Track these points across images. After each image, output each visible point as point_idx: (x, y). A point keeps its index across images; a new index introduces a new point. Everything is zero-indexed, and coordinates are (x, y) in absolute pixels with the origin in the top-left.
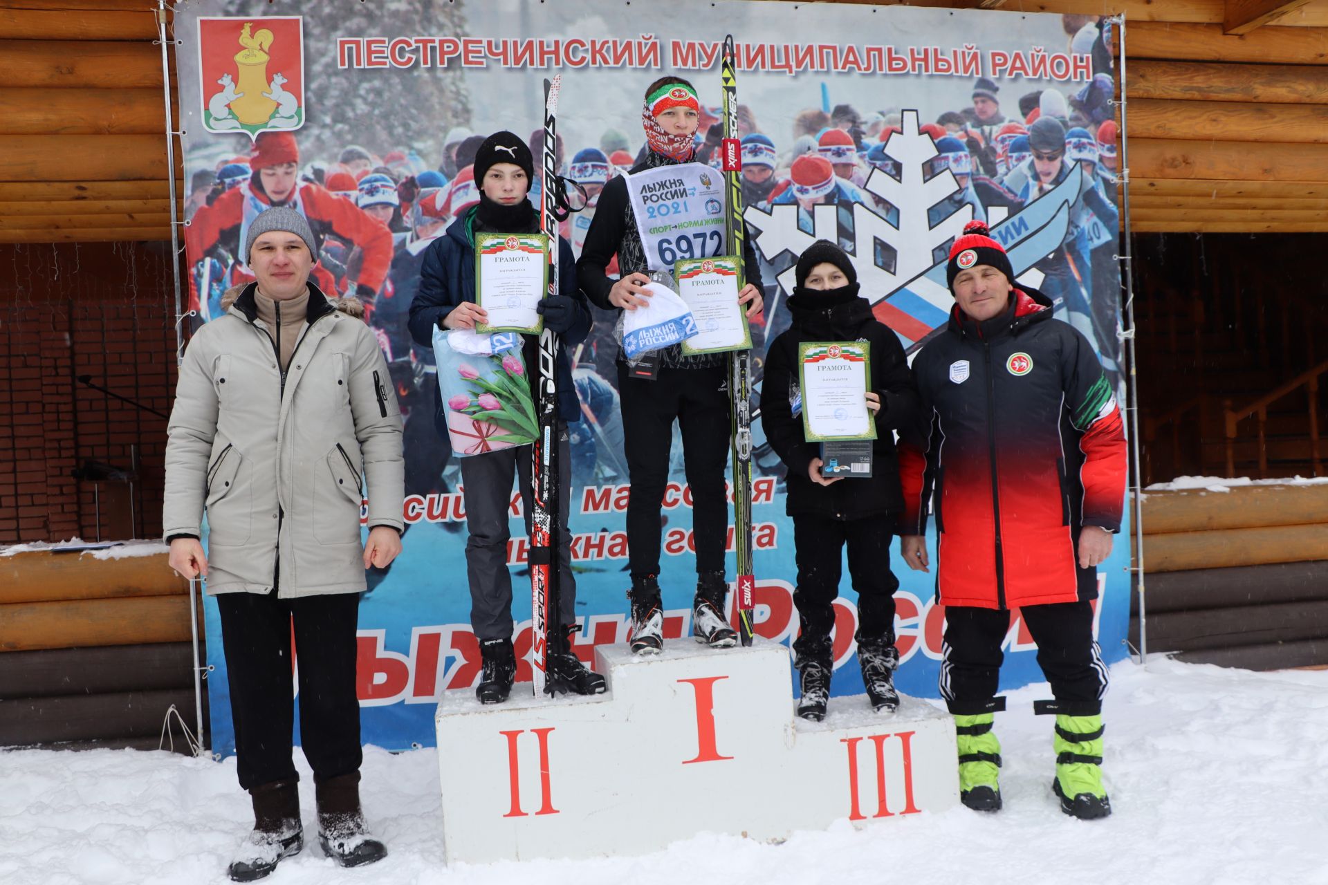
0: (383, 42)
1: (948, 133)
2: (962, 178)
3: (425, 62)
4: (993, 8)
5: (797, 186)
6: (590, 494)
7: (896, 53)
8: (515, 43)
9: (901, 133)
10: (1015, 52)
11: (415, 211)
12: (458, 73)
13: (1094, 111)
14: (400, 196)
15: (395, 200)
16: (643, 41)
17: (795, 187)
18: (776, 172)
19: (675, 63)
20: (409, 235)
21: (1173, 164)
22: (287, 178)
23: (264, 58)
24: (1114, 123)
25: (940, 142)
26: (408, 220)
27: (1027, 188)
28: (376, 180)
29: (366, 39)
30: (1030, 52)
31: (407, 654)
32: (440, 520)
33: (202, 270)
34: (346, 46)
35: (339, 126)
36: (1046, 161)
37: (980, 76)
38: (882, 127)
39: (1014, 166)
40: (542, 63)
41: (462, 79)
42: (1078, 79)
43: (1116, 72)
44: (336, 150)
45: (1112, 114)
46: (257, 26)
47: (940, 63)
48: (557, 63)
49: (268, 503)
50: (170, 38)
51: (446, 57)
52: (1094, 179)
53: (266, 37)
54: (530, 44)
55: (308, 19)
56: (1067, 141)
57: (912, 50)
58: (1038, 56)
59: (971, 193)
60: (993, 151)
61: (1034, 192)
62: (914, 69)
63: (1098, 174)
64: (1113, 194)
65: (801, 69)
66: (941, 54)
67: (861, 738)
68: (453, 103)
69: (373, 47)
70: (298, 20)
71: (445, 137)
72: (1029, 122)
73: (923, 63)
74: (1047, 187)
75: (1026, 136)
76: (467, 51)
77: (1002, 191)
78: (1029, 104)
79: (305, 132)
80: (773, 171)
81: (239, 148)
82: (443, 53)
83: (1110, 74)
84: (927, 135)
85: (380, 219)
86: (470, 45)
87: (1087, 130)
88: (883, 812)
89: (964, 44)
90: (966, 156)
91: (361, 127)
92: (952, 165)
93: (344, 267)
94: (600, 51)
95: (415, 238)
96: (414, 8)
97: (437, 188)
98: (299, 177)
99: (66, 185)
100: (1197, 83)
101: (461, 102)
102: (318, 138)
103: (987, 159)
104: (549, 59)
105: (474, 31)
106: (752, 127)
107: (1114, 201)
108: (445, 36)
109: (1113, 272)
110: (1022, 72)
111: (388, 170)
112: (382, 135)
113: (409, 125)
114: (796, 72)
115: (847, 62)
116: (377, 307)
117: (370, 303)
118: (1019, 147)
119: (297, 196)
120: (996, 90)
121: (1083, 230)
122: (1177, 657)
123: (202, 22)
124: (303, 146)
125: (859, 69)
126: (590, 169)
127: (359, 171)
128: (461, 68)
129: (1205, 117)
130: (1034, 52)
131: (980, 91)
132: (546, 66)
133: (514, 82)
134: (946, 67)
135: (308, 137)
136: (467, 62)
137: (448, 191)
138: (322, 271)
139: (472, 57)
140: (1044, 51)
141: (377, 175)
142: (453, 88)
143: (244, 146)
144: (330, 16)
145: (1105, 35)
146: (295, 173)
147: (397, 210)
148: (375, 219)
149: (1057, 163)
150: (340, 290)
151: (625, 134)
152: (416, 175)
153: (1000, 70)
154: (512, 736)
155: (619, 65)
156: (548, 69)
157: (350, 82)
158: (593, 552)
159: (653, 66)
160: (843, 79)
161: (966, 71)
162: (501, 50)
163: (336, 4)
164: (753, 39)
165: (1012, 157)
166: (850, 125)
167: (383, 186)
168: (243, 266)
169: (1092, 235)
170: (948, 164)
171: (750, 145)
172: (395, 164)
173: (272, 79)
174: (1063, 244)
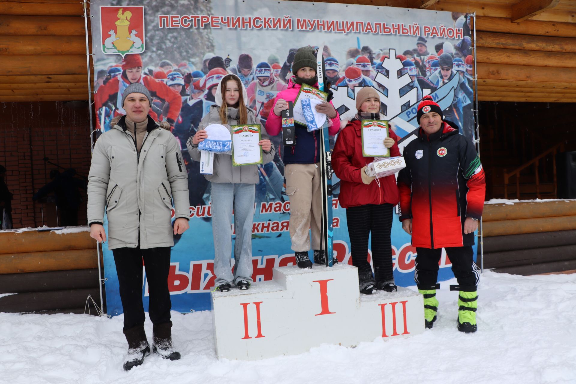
0: (178, 17)
1: (407, 58)
2: (413, 77)
3: (195, 26)
4: (424, 9)
5: (348, 79)
6: (264, 205)
7: (387, 26)
8: (233, 18)
9: (389, 58)
10: (433, 26)
11: (191, 87)
12: (209, 30)
13: (464, 51)
14: (185, 81)
15: (182, 82)
16: (285, 18)
17: (347, 79)
18: (339, 73)
19: (298, 28)
20: (188, 97)
21: (493, 73)
22: (137, 73)
23: (128, 23)
24: (471, 56)
25: (404, 62)
26: (188, 91)
27: (438, 81)
28: (175, 74)
29: (170, 16)
30: (439, 27)
31: (188, 273)
32: (202, 216)
33: (101, 112)
34: (162, 18)
35: (159, 52)
36: (445, 71)
37: (420, 36)
38: (381, 56)
39: (433, 73)
40: (244, 27)
41: (210, 33)
42: (458, 38)
43: (472, 36)
44: (158, 62)
45: (471, 52)
46: (125, 10)
47: (404, 30)
48: (250, 27)
49: (134, 209)
50: (88, 14)
51: (204, 23)
52: (464, 78)
53: (129, 14)
54: (239, 19)
55: (146, 7)
56: (454, 63)
57: (393, 25)
60: (425, 66)
61: (441, 83)
62: (394, 32)
63: (465, 77)
64: (471, 85)
65: (349, 31)
66: (405, 27)
67: (386, 304)
68: (207, 43)
69: (174, 19)
70: (142, 8)
71: (203, 57)
72: (439, 55)
73: (397, 30)
74: (446, 81)
75: (438, 60)
76: (213, 21)
77: (428, 82)
78: (439, 48)
79: (145, 54)
80: (338, 73)
81: (117, 61)
82: (203, 22)
83: (470, 36)
84: (399, 59)
85: (176, 91)
86: (214, 19)
87: (461, 59)
88: (395, 334)
89: (413, 23)
90: (414, 68)
91: (168, 52)
92: (409, 72)
93: (161, 110)
94: (267, 22)
95: (191, 98)
96: (191, 3)
97: (200, 78)
98: (142, 73)
99: (43, 77)
100: (502, 41)
101: (210, 42)
102: (150, 57)
103: (422, 69)
104: (247, 25)
105: (217, 13)
106: (330, 55)
107: (471, 87)
108: (204, 15)
109: (471, 116)
110: (436, 35)
111: (180, 70)
112: (177, 55)
113: (189, 52)
114: (347, 32)
115: (367, 29)
116: (175, 126)
118: (435, 65)
119: (141, 81)
120: (426, 41)
121: (460, 99)
122: (494, 270)
123: (102, 8)
124: (144, 60)
125: (372, 32)
126: (263, 71)
127: (167, 71)
128: (210, 28)
129: (505, 55)
130: (441, 27)
131: (420, 42)
132: (245, 28)
133: (232, 34)
134: (406, 32)
135: (146, 56)
136: (213, 26)
137: (205, 79)
138: (153, 112)
139: (215, 24)
140: (445, 27)
141: (175, 72)
142: (207, 36)
143: (119, 60)
144: (155, 6)
145: (468, 21)
146: (141, 71)
147: (183, 86)
148: (174, 91)
149: (450, 72)
150: (160, 119)
151: (278, 57)
152: (192, 72)
153: (427, 34)
154: (245, 306)
155: (275, 28)
156: (246, 29)
157: (164, 34)
158: (265, 229)
159: (289, 29)
160: (366, 36)
161: (414, 34)
162: (227, 21)
163: (158, 1)
164: (329, 19)
165: (432, 69)
166: (369, 54)
167: (178, 77)
168: (119, 110)
169: (463, 101)
170: (407, 71)
171: (329, 62)
172: (182, 68)
173: (131, 32)
174: (452, 104)
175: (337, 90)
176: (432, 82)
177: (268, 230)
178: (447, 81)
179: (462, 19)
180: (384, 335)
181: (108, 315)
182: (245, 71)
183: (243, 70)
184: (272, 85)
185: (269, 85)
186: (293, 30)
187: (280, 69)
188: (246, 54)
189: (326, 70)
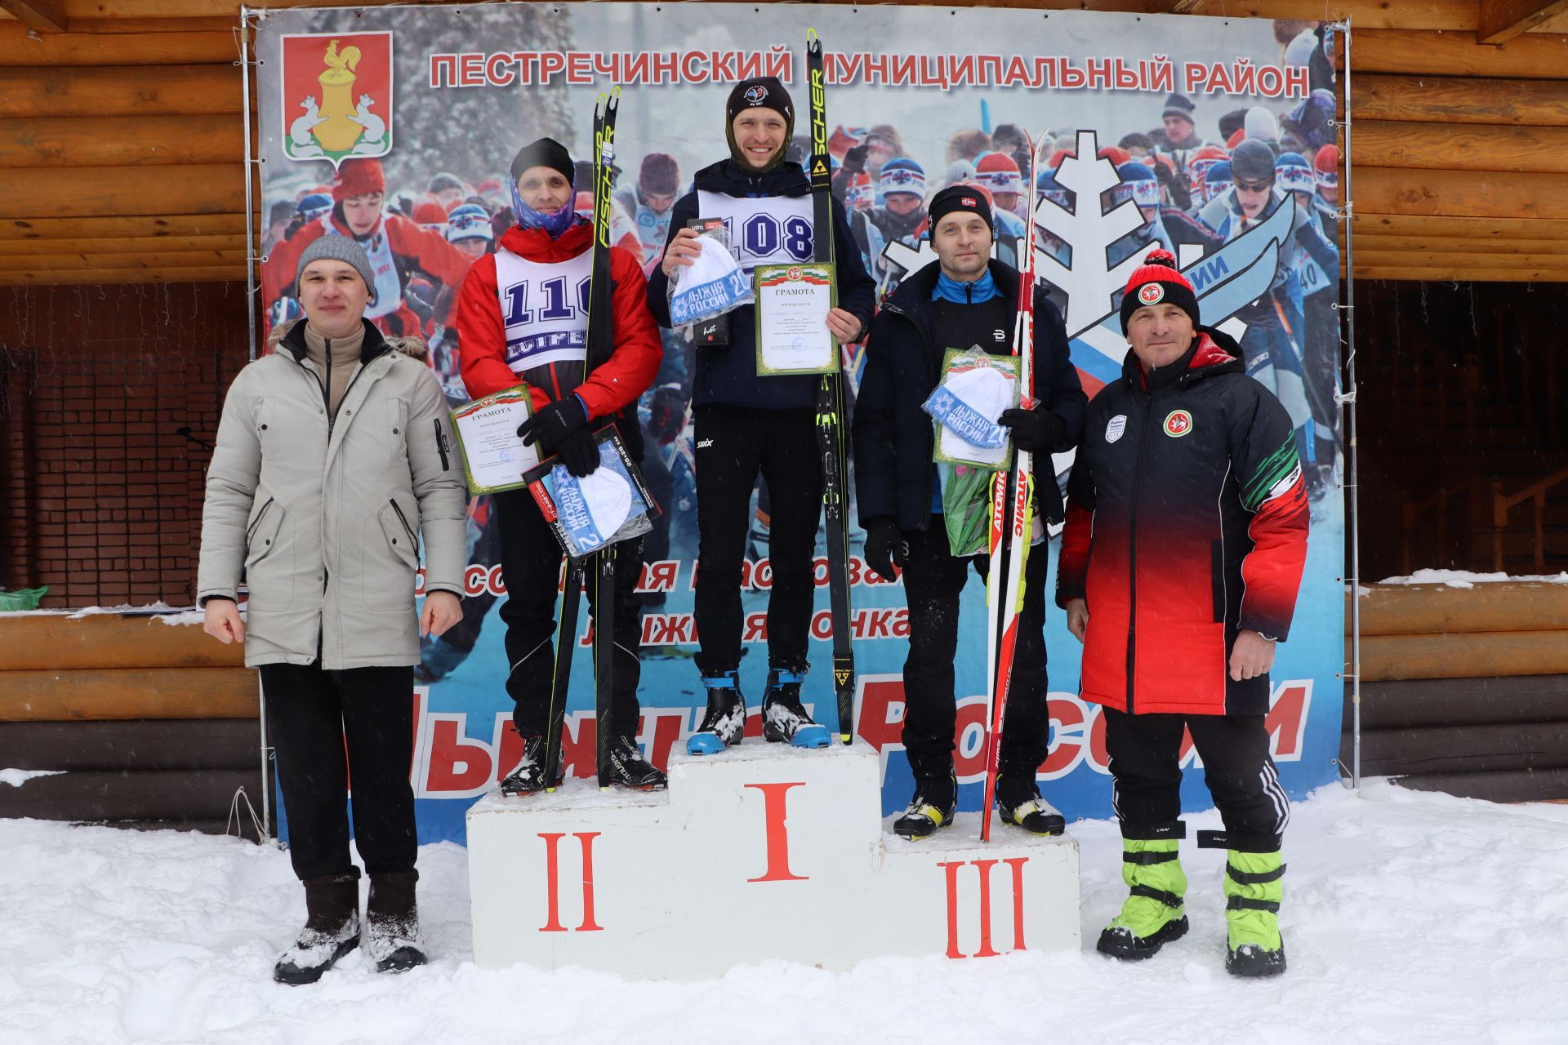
0: (480, 58)
1: (1132, 157)
2: (1148, 210)
3: (526, 80)
4: (1188, 13)
7: (1070, 65)
8: (627, 56)
9: (1076, 158)
10: (1215, 63)
12: (562, 91)
13: (1310, 134)
14: (494, 229)
15: (488, 232)
16: (773, 53)
21: (1411, 197)
22: (371, 209)
23: (351, 77)
24: (1335, 147)
25: (1122, 168)
27: (1227, 224)
28: (469, 211)
29: (461, 55)
30: (1234, 64)
31: (490, 742)
33: (278, 311)
34: (439, 63)
35: (430, 151)
36: (1251, 192)
37: (1173, 91)
39: (1212, 197)
40: (657, 79)
41: (566, 98)
42: (1293, 96)
44: (425, 178)
46: (344, 42)
47: (1124, 77)
48: (674, 78)
49: (311, 564)
50: (251, 58)
51: (549, 73)
52: (1309, 213)
53: (353, 54)
54: (644, 57)
55: (399, 34)
56: (1277, 168)
58: (1243, 68)
59: (1159, 229)
60: (1187, 179)
61: (1236, 228)
62: (1092, 83)
63: (1314, 208)
64: (1333, 232)
65: (957, 84)
66: (1126, 66)
67: (963, 863)
68: (555, 125)
69: (469, 64)
70: (388, 35)
72: (1231, 145)
73: (1103, 77)
74: (1252, 222)
75: (1228, 162)
76: (572, 67)
77: (1196, 226)
78: (1232, 125)
79: (392, 159)
80: (922, 202)
81: (320, 177)
82: (545, 69)
83: (1331, 90)
84: (1107, 160)
85: (471, 254)
86: (576, 60)
87: (1301, 156)
88: (986, 950)
89: (1153, 54)
90: (1154, 185)
91: (453, 152)
92: (1137, 195)
93: (431, 308)
94: (723, 65)
96: (515, 20)
98: (384, 207)
99: (146, 220)
100: (1444, 101)
101: (564, 123)
102: (406, 165)
103: (1179, 189)
104: (666, 75)
105: (580, 43)
106: (898, 151)
107: (1332, 239)
108: (548, 50)
109: (1331, 325)
110: (1223, 87)
111: (482, 199)
112: (476, 161)
113: (506, 150)
114: (951, 87)
115: (1012, 75)
118: (1219, 175)
119: (382, 229)
120: (1192, 107)
121: (1295, 274)
122: (1401, 782)
123: (286, 40)
124: (390, 173)
125: (1027, 83)
127: (450, 201)
128: (565, 85)
129: (1452, 142)
130: (1238, 64)
131: (1172, 109)
132: (661, 82)
134: (1131, 81)
135: (395, 163)
136: (572, 78)
138: (407, 312)
139: (578, 73)
140: (1251, 63)
141: (470, 206)
142: (556, 108)
143: (327, 175)
144: (423, 30)
145: (1326, 44)
146: (380, 203)
147: (491, 245)
148: (466, 255)
149: (1265, 195)
150: (426, 333)
153: (1197, 85)
154: (552, 840)
156: (664, 86)
157: (443, 103)
160: (1007, 95)
161: (1155, 86)
162: (611, 65)
163: (430, 16)
164: (902, 49)
165: (1209, 186)
167: (476, 218)
169: (1307, 279)
170: (1131, 194)
171: (895, 171)
172: (490, 193)
173: (359, 101)
174: (1271, 290)
175: (917, 250)
176: (1207, 226)
178: (1256, 222)
179: (1306, 39)
180: (953, 952)
181: (280, 842)
182: (656, 199)
183: (653, 197)
188: (663, 152)
189: (888, 195)
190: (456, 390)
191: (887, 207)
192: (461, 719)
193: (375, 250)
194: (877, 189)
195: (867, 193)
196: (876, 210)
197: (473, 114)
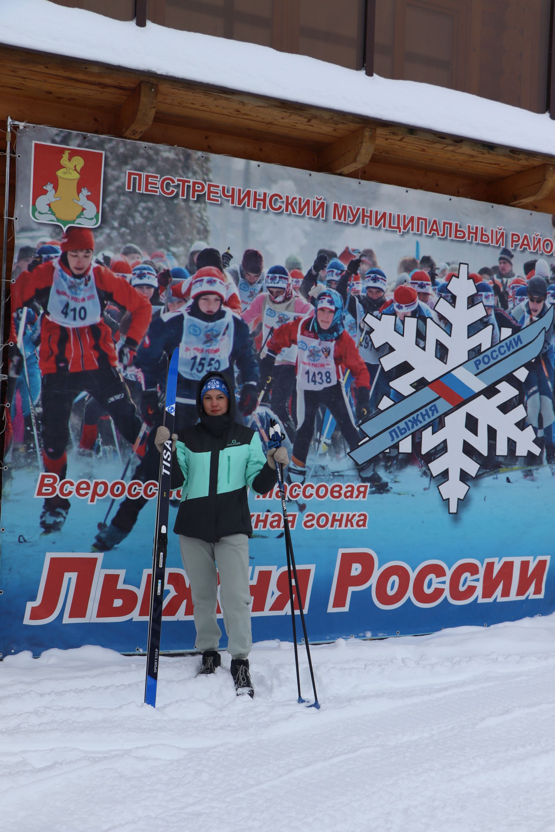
0: (157, 177)
1: (484, 280)
2: (489, 309)
3: (183, 195)
4: (516, 207)
5: (397, 304)
7: (460, 227)
8: (240, 190)
9: (458, 277)
10: (525, 234)
11: (168, 293)
12: (203, 205)
14: (159, 281)
15: (156, 284)
16: (317, 201)
17: (395, 304)
18: (386, 294)
19: (334, 218)
20: (162, 308)
22: (85, 259)
23: (77, 176)
25: (479, 285)
26: (163, 298)
27: (523, 319)
30: (533, 236)
31: (139, 588)
33: (21, 315)
34: (132, 176)
35: (123, 230)
36: (535, 303)
37: (504, 247)
38: (448, 273)
39: (518, 304)
40: (255, 206)
41: (205, 210)
44: (120, 245)
46: (73, 153)
47: (484, 237)
48: (264, 207)
50: (13, 152)
51: (196, 193)
54: (249, 193)
55: (109, 154)
56: (548, 292)
57: (469, 226)
58: (537, 238)
59: (493, 318)
60: (507, 293)
61: (527, 321)
62: (469, 239)
65: (406, 231)
66: (485, 231)
68: (198, 225)
69: (150, 180)
70: (102, 154)
71: (191, 246)
72: (528, 278)
73: (474, 235)
74: (535, 318)
75: (526, 286)
76: (210, 192)
77: (510, 318)
78: (529, 267)
79: (100, 231)
80: (384, 293)
81: (54, 235)
82: (194, 191)
84: (472, 280)
85: (145, 295)
86: (212, 188)
89: (498, 226)
90: (492, 295)
91: (137, 232)
92: (484, 300)
93: (118, 324)
94: (291, 204)
95: (166, 310)
96: (179, 158)
97: (183, 279)
98: (93, 260)
102: (109, 236)
104: (259, 204)
105: (215, 179)
106: (374, 264)
108: (197, 179)
110: (527, 247)
111: (153, 263)
112: (151, 239)
113: (169, 236)
114: (403, 232)
115: (432, 229)
116: (138, 353)
117: (134, 351)
119: (91, 273)
120: (512, 256)
121: (552, 346)
123: (36, 145)
124: (98, 239)
125: (438, 235)
126: (278, 279)
127: (134, 261)
128: (205, 202)
130: (535, 236)
131: (503, 256)
132: (256, 209)
133: (236, 216)
134: (486, 240)
135: (102, 233)
136: (209, 199)
137: (190, 282)
138: (104, 325)
139: (213, 196)
140: (540, 236)
141: (145, 266)
142: (199, 215)
143: (58, 234)
144: (123, 155)
146: (91, 257)
147: (156, 290)
148: (141, 295)
149: (541, 305)
150: (115, 339)
151: (300, 259)
152: (171, 269)
155: (301, 215)
156: (258, 211)
157: (133, 201)
158: (261, 524)
159: (321, 218)
160: (429, 240)
161: (497, 243)
162: (230, 194)
163: (128, 147)
164: (380, 208)
165: (517, 298)
166: (430, 269)
167: (149, 273)
168: (50, 315)
170: (482, 299)
171: (372, 275)
172: (157, 260)
173: (81, 191)
174: (541, 354)
175: (380, 320)
176: (514, 319)
177: (265, 526)
178: (536, 319)
182: (250, 276)
183: (248, 274)
184: (289, 302)
185: (283, 301)
186: (325, 221)
187: (302, 280)
188: (255, 249)
189: (368, 288)
190: (130, 375)
191: (367, 294)
192: (122, 573)
193: (86, 285)
194: (363, 284)
195: (358, 286)
196: (362, 296)
197: (151, 211)
